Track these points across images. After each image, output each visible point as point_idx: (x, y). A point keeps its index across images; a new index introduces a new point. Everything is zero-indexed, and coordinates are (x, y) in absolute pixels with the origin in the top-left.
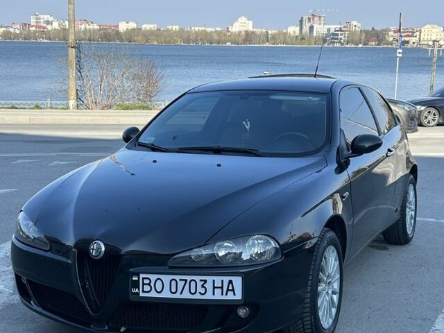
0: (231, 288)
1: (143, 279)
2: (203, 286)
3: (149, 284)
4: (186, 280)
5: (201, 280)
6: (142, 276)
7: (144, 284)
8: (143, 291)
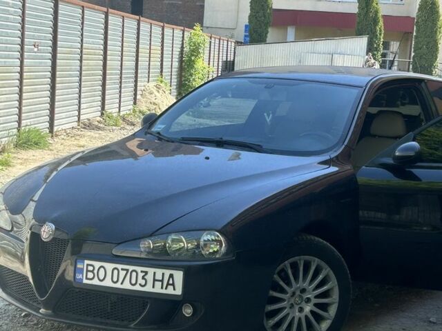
0: (171, 282)
1: (88, 265)
2: (143, 278)
3: (92, 271)
4: (127, 270)
5: (142, 272)
6: (87, 262)
7: (87, 271)
8: (87, 278)
